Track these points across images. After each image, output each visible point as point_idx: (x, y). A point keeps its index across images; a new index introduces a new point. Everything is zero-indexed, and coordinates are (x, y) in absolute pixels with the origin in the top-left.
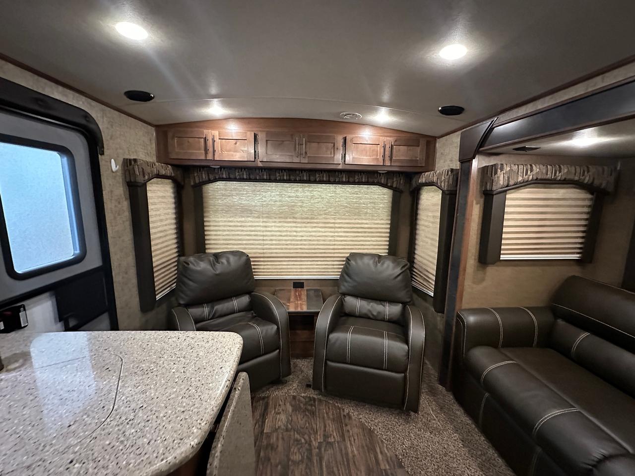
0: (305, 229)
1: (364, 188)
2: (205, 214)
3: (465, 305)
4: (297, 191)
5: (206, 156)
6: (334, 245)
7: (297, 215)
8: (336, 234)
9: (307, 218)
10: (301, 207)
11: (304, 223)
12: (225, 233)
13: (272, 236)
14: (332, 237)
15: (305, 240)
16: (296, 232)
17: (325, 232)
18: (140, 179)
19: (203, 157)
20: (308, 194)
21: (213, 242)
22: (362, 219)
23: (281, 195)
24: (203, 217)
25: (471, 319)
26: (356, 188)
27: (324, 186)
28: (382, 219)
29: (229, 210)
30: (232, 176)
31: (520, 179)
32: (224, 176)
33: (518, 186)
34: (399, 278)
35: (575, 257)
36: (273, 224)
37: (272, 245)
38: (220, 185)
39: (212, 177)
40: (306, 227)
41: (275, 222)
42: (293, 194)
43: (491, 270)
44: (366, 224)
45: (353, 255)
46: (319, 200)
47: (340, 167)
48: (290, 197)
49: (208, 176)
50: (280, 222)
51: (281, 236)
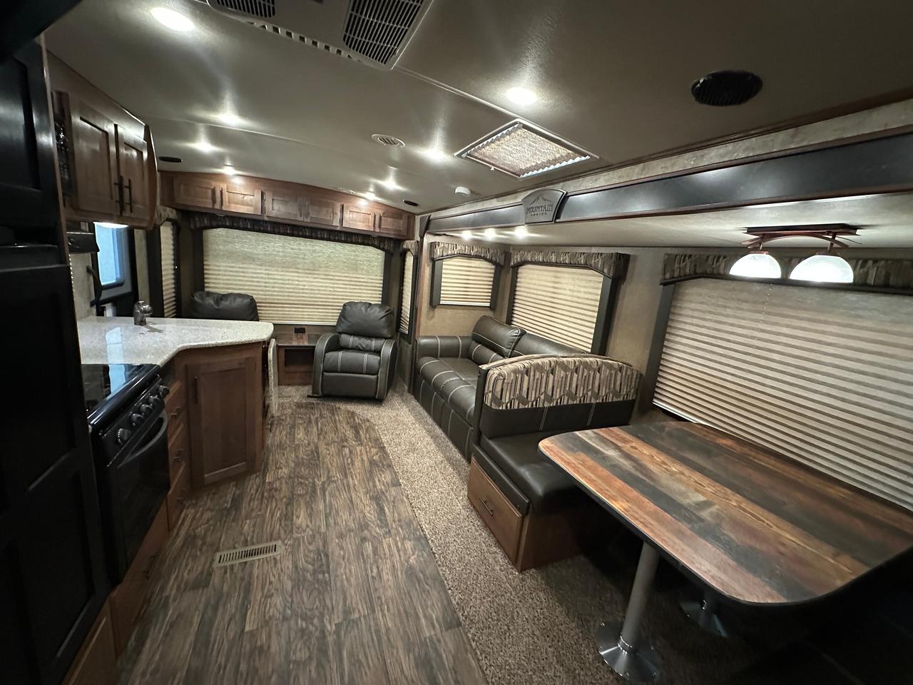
0: (307, 279)
1: (361, 247)
2: (205, 258)
3: (422, 334)
4: (300, 244)
5: (213, 206)
6: (334, 295)
7: (300, 266)
8: (336, 286)
9: (308, 270)
10: (303, 258)
11: (306, 273)
12: (225, 278)
13: (275, 283)
14: (332, 287)
15: (307, 289)
16: (298, 281)
17: (326, 283)
18: (158, 223)
19: (211, 206)
20: (309, 248)
21: (212, 285)
22: (359, 274)
23: (283, 247)
24: (202, 261)
25: (424, 341)
26: (354, 247)
27: (325, 242)
28: (376, 276)
29: (231, 255)
30: (235, 225)
31: (450, 252)
32: (228, 224)
33: (452, 256)
34: (384, 319)
35: (488, 305)
36: (276, 273)
37: (274, 291)
38: (221, 231)
39: (214, 223)
40: (307, 277)
41: (278, 271)
42: (296, 247)
43: (438, 311)
44: (363, 278)
45: (350, 304)
46: (321, 254)
47: (338, 229)
48: (293, 249)
49: (211, 222)
50: (282, 271)
51: (283, 284)
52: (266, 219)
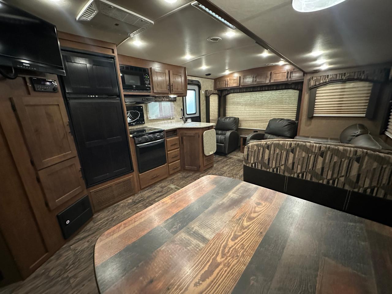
0: (259, 110)
1: (285, 91)
2: (226, 105)
4: (256, 95)
6: (271, 116)
7: (256, 104)
8: (272, 112)
9: (260, 105)
10: (258, 101)
11: (258, 107)
12: (232, 111)
13: (247, 112)
14: (270, 112)
15: (259, 114)
16: (255, 111)
17: (267, 111)
18: (208, 95)
19: (225, 87)
20: (260, 95)
22: (283, 105)
23: (250, 97)
24: (226, 106)
26: (281, 91)
27: (267, 92)
28: (294, 105)
29: (234, 103)
30: (234, 92)
31: (321, 82)
32: (232, 92)
33: (325, 84)
36: (247, 108)
37: (246, 116)
38: (231, 95)
39: (229, 93)
40: (259, 109)
41: (248, 107)
42: (255, 96)
44: (285, 107)
46: (265, 98)
48: (254, 97)
50: (250, 107)
51: (250, 112)
52: (241, 87)
